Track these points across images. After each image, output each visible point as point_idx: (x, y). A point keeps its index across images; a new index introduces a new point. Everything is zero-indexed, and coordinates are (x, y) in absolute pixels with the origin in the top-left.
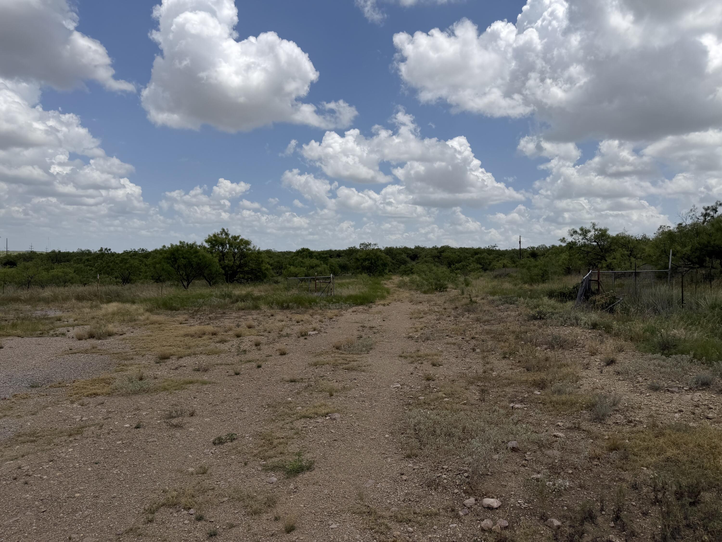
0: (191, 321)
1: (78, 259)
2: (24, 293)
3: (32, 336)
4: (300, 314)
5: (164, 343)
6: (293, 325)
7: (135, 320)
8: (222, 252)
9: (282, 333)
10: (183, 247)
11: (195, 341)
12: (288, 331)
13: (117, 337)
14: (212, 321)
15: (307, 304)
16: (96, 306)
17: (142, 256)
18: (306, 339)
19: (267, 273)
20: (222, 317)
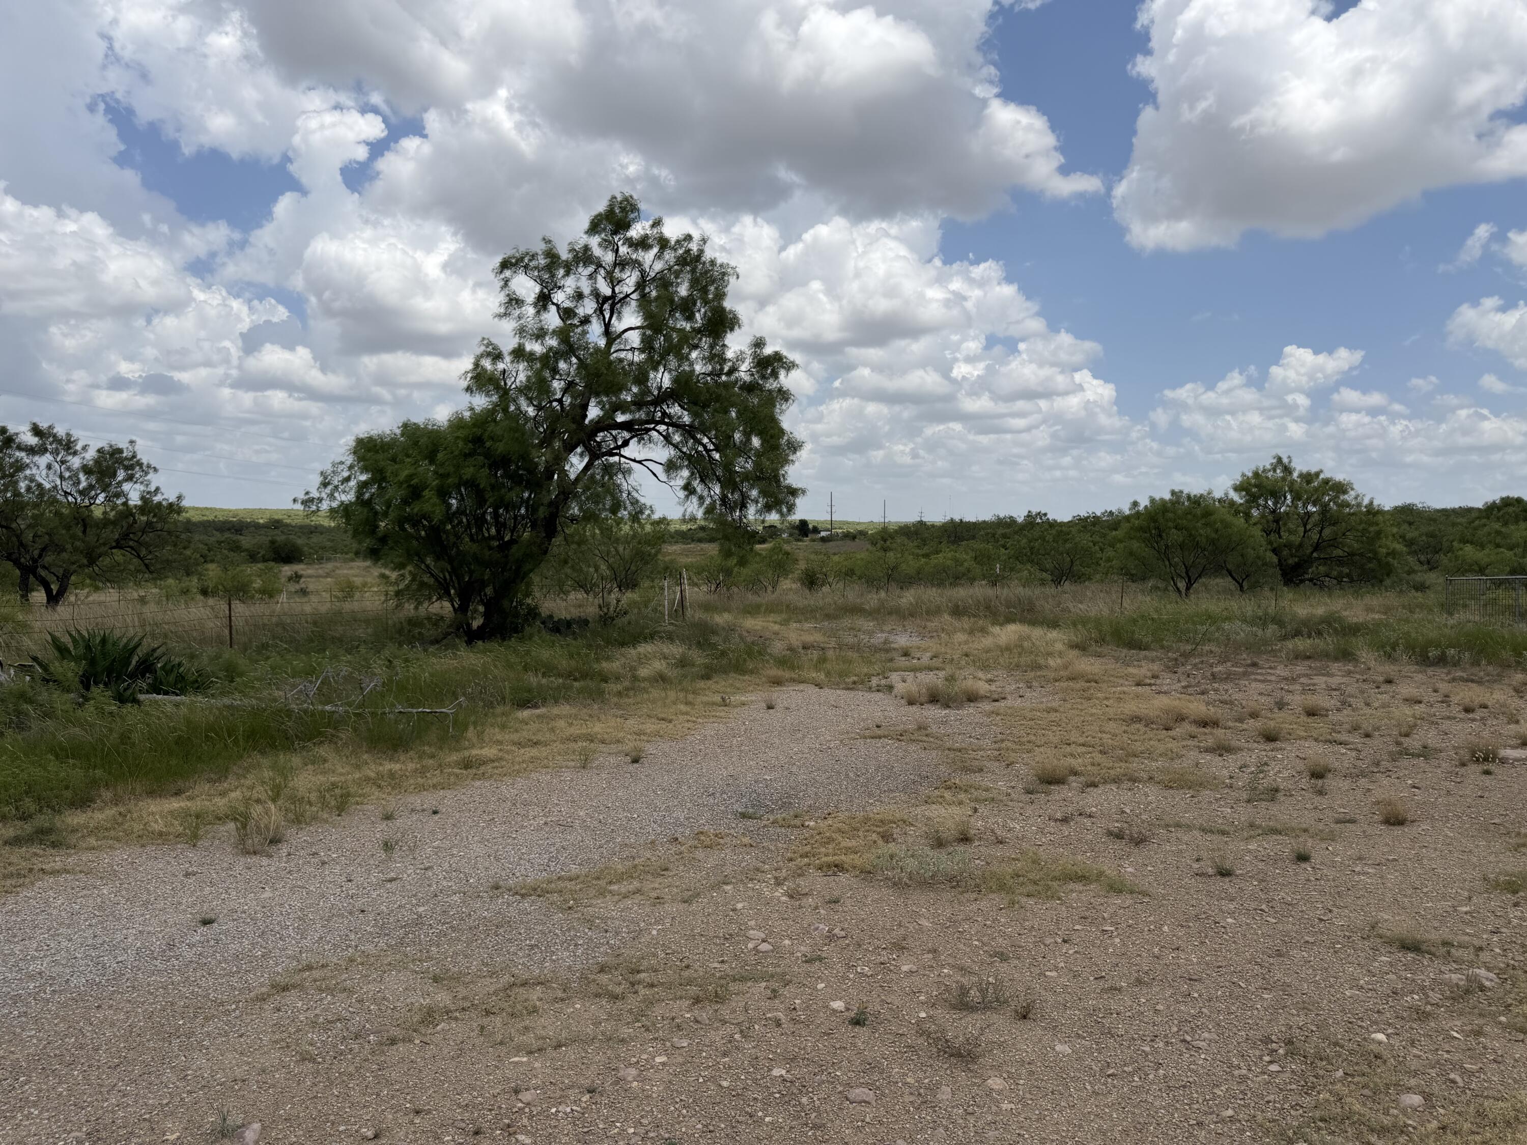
0: (1167, 681)
1: (987, 534)
2: (873, 599)
3: (836, 686)
4: (1480, 682)
5: (1074, 736)
6: (1449, 718)
7: (1040, 667)
8: (1274, 511)
9: (1406, 741)
10: (1178, 502)
11: (1150, 739)
12: (1431, 737)
13: (987, 706)
14: (1216, 685)
15: (1506, 654)
16: (983, 630)
17: (1108, 527)
18: (1487, 773)
19: (1395, 563)
20: (1245, 674)
